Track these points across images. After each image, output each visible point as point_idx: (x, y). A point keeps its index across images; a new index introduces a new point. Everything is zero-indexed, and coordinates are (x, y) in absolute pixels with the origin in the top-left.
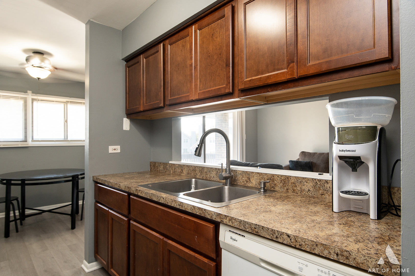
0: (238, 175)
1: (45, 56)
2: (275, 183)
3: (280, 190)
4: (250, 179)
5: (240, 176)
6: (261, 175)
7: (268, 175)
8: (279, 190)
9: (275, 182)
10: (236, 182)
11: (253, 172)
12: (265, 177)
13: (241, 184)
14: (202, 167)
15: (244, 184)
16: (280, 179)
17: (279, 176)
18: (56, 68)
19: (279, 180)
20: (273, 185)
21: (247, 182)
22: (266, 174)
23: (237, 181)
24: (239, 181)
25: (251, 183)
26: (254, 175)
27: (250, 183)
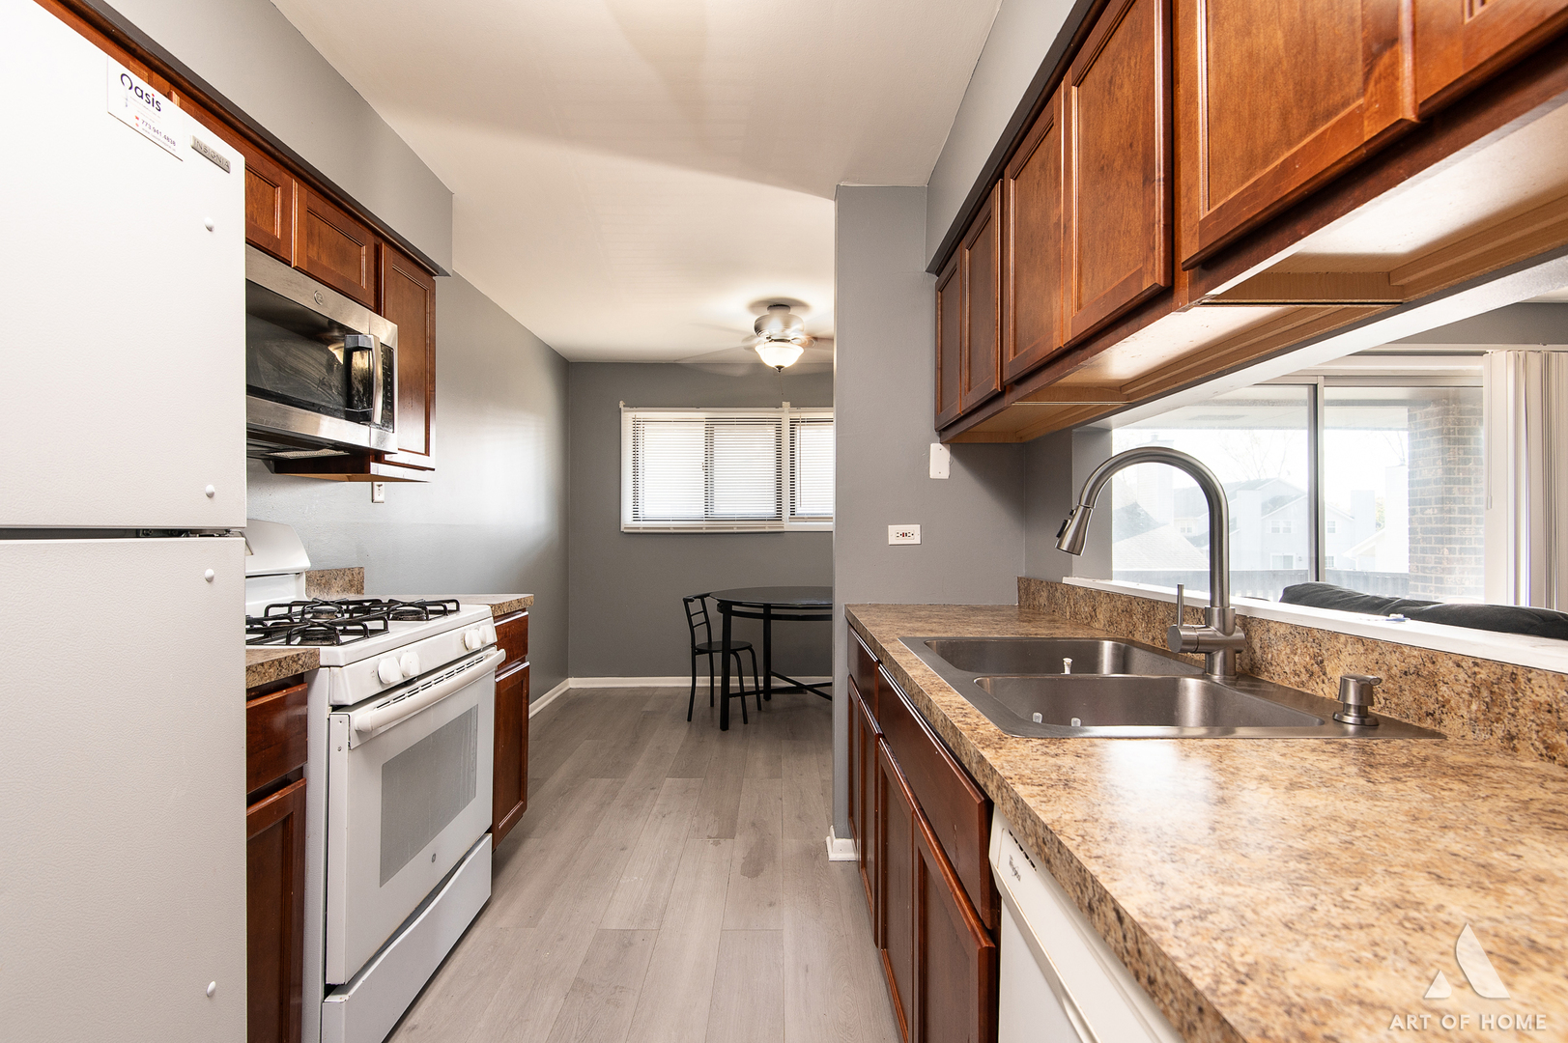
0: (1273, 642)
1: (793, 311)
2: (1443, 696)
3: (1470, 736)
4: (1325, 663)
5: (1282, 645)
6: (1373, 651)
7: (1406, 650)
8: (1462, 733)
9: (1444, 688)
10: (1268, 672)
11: (1336, 635)
12: (1393, 659)
13: (1286, 684)
14: (1150, 601)
15: (1296, 683)
16: (1469, 680)
17: (1463, 664)
18: (816, 339)
19: (1462, 682)
20: (1432, 707)
21: (1311, 675)
22: (1398, 646)
23: (1271, 669)
24: (1278, 668)
25: (1326, 681)
26: (1340, 646)
27: (1323, 682)
